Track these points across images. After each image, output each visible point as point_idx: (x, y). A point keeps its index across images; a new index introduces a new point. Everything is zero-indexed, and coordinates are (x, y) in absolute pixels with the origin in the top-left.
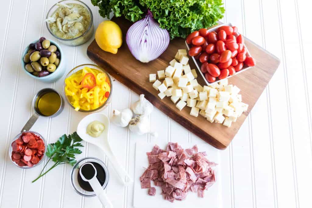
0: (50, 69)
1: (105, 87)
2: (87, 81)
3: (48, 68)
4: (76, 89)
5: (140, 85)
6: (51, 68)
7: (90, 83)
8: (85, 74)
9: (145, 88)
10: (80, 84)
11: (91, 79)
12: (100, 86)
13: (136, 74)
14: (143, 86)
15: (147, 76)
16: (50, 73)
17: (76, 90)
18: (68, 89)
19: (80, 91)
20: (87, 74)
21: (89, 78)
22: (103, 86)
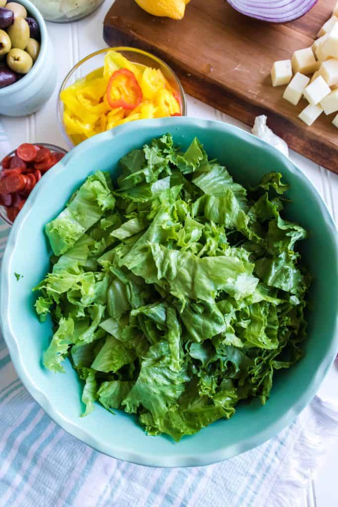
0: (16, 62)
1: (168, 101)
2: (120, 92)
3: (11, 61)
4: (92, 113)
5: (250, 97)
6: (18, 60)
7: (126, 96)
8: (110, 74)
9: (262, 101)
10: (101, 100)
11: (127, 86)
12: (155, 102)
13: (236, 69)
14: (258, 97)
15: (263, 72)
16: (19, 75)
17: (94, 118)
18: (73, 116)
19: (104, 118)
20: (115, 74)
21: (122, 82)
22: (162, 101)
